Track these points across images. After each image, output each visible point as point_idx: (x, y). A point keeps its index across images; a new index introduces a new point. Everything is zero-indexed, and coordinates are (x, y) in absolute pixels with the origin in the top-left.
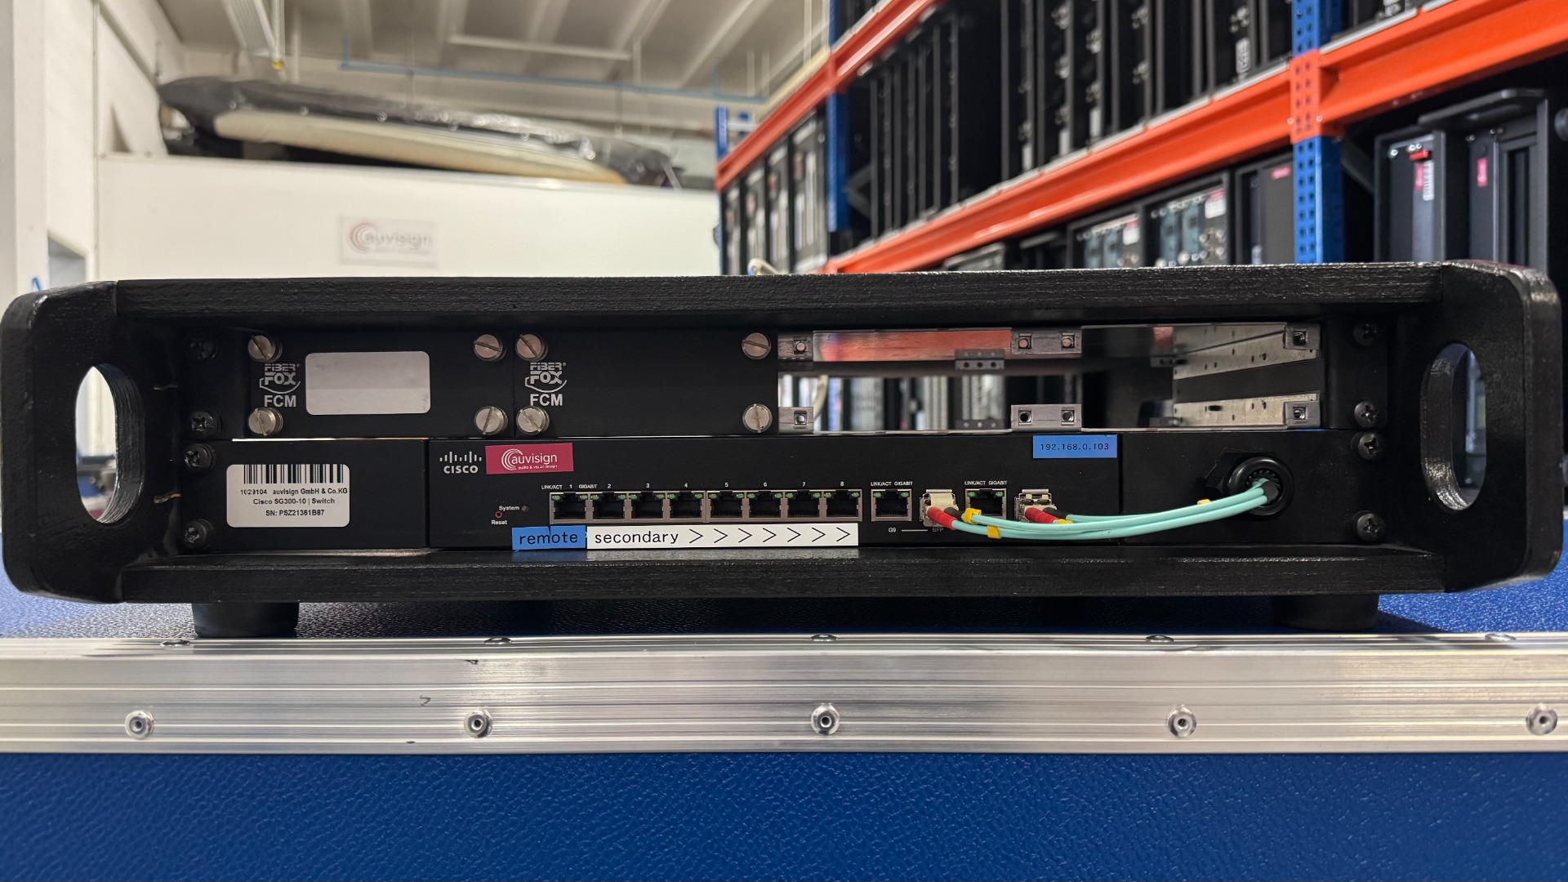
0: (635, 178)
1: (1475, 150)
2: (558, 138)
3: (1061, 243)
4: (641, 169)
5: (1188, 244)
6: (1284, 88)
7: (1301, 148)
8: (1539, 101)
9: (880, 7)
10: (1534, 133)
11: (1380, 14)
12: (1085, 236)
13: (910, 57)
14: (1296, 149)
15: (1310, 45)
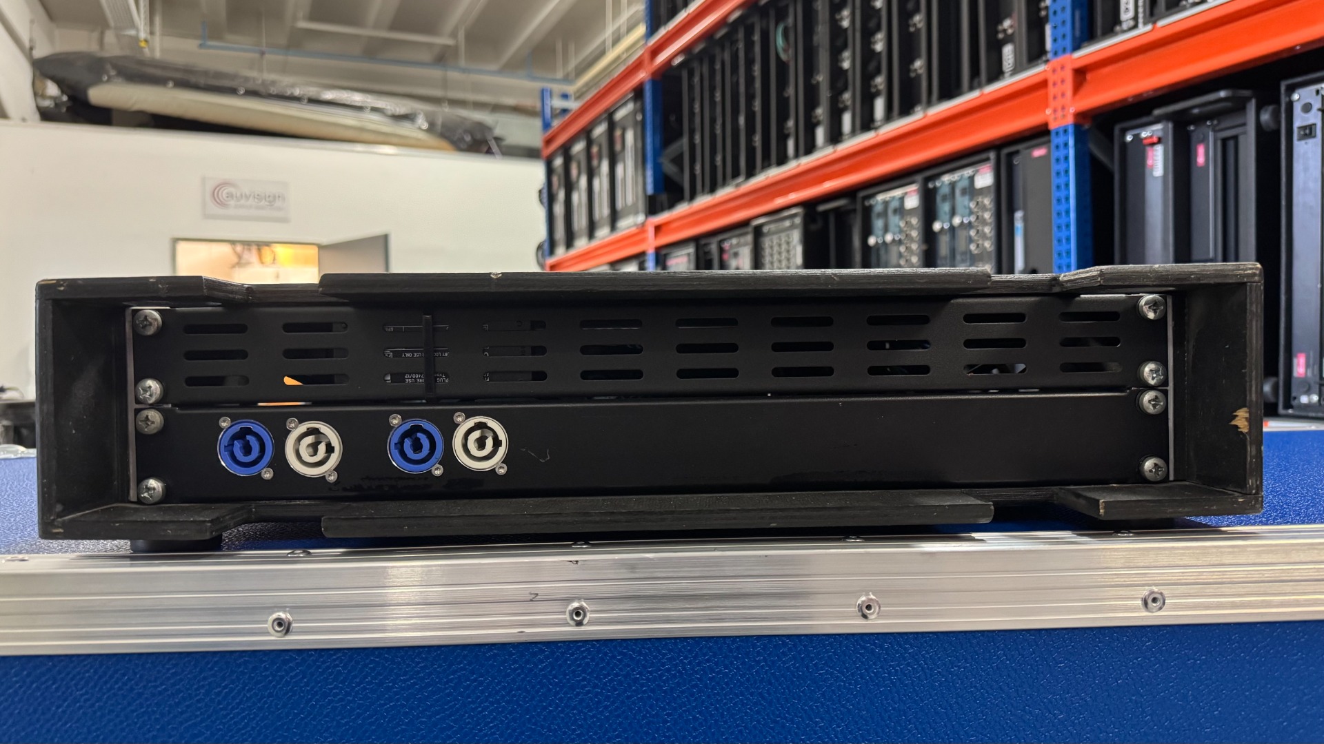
0: (463, 146)
1: (1194, 138)
2: (395, 110)
3: (851, 207)
4: (468, 138)
5: (959, 208)
6: (1043, 84)
7: (1057, 133)
8: (1248, 99)
9: (692, 8)
10: (1244, 124)
11: (1118, 28)
12: (872, 202)
13: (717, 51)
14: (1053, 135)
15: (1064, 50)
